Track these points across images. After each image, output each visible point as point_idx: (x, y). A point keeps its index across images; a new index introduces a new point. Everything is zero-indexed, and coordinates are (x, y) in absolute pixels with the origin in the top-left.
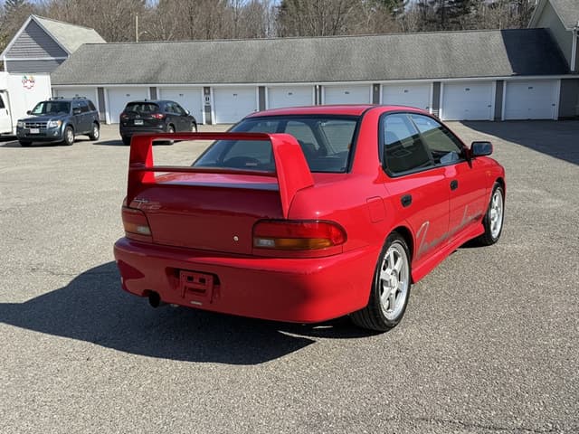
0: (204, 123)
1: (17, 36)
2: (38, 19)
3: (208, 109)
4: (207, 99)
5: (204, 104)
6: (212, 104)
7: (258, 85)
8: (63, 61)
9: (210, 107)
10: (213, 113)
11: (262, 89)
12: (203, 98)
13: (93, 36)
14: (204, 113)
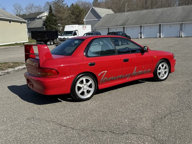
0: (139, 38)
1: (88, 13)
2: (94, 8)
3: (141, 33)
4: (141, 30)
5: (140, 32)
6: (142, 31)
7: (159, 24)
8: (100, 20)
9: (141, 32)
10: (142, 34)
11: (160, 25)
12: (139, 29)
13: (110, 12)
14: (139, 35)
